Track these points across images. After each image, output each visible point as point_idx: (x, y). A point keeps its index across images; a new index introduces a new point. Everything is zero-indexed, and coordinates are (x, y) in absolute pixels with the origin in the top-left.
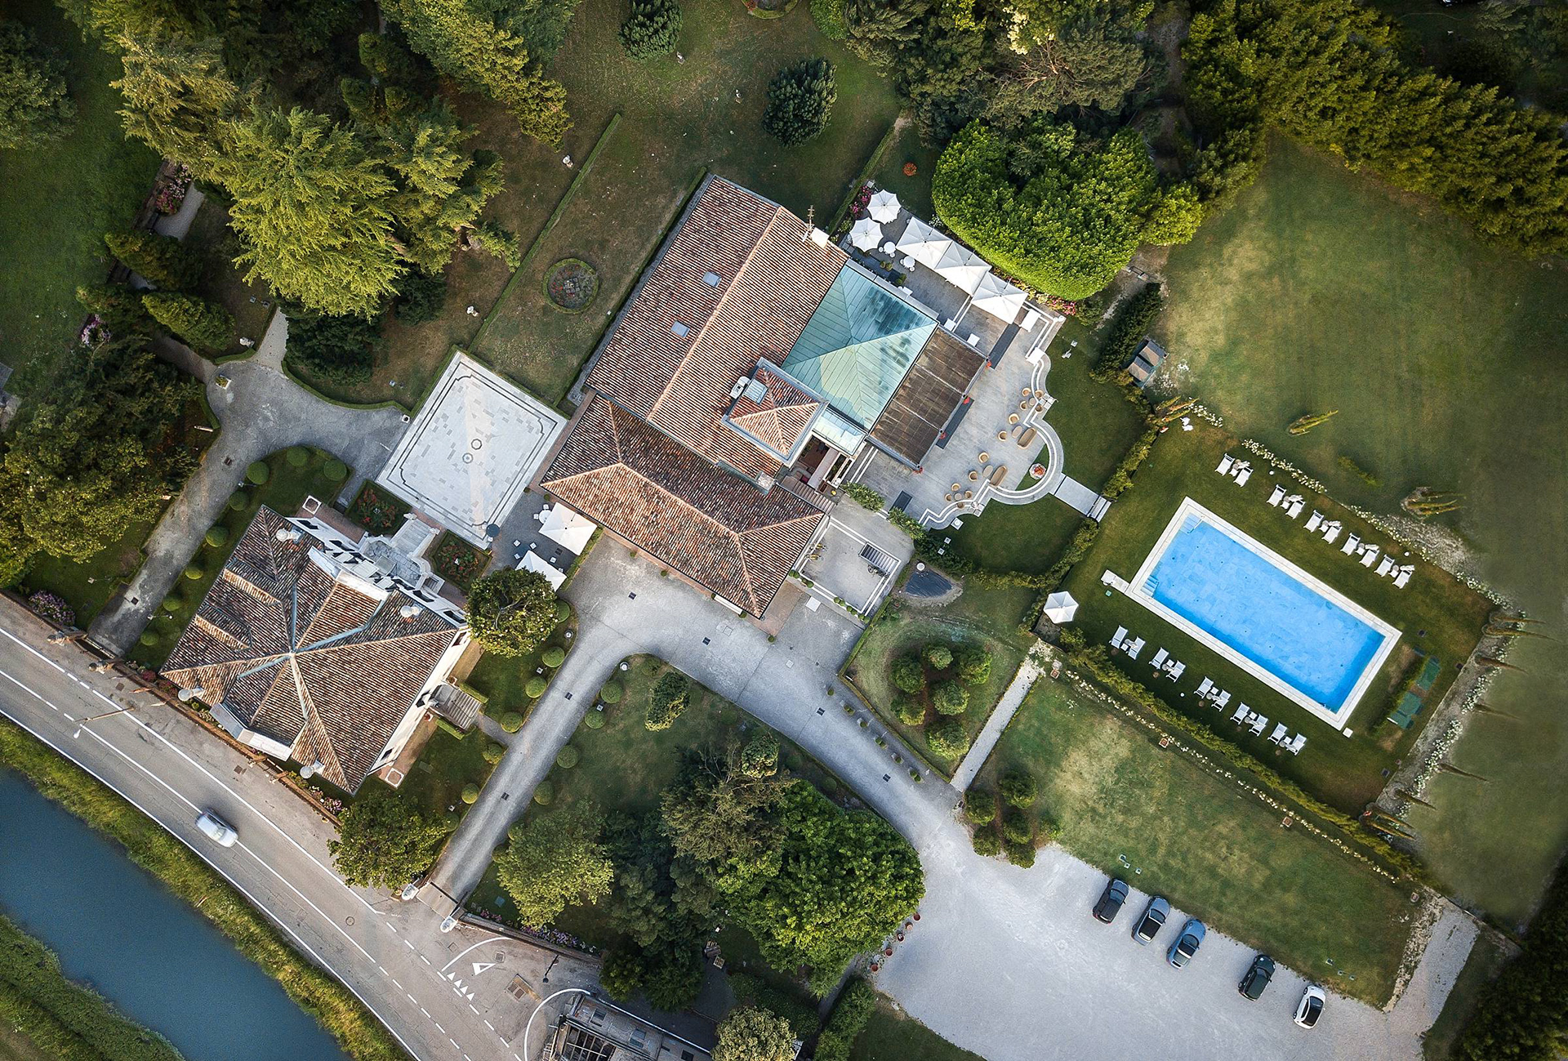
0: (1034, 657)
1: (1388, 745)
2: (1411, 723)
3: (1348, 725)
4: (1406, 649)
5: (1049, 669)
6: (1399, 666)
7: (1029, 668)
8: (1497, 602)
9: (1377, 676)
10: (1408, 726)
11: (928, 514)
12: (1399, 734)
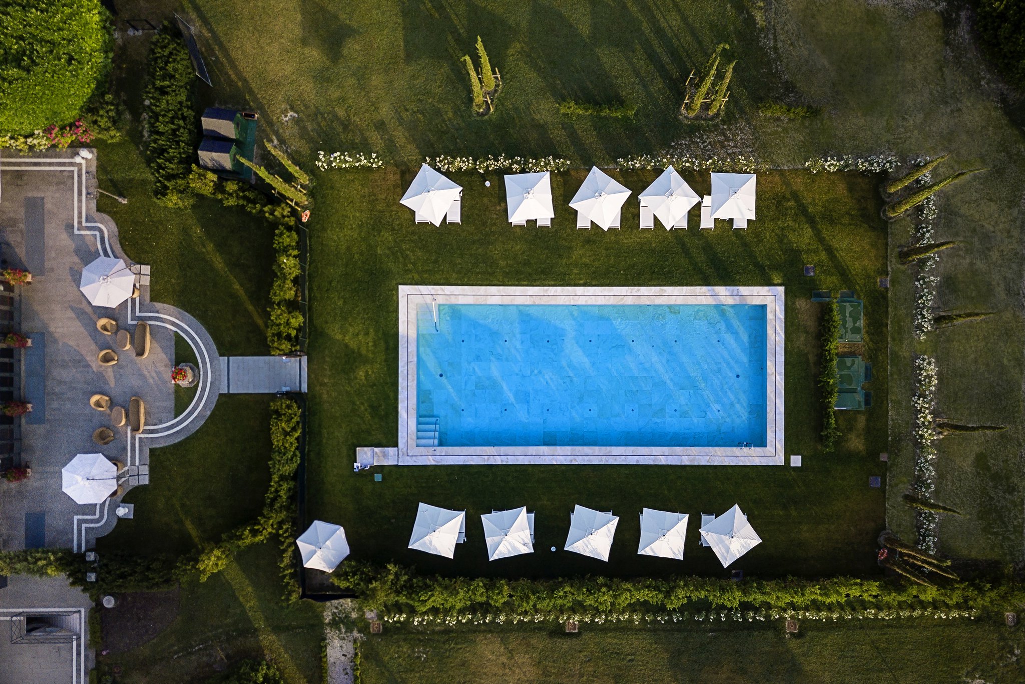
0: (335, 624)
1: (856, 443)
2: (867, 396)
3: (789, 451)
4: (802, 304)
5: (364, 627)
6: (807, 332)
7: (337, 643)
8: (877, 168)
9: (787, 363)
10: (867, 403)
11: (80, 522)
12: (862, 421)
